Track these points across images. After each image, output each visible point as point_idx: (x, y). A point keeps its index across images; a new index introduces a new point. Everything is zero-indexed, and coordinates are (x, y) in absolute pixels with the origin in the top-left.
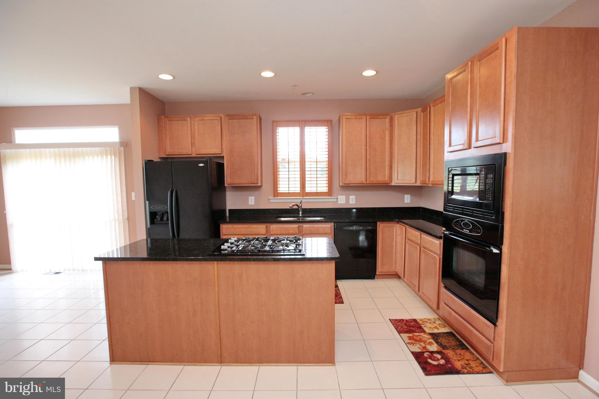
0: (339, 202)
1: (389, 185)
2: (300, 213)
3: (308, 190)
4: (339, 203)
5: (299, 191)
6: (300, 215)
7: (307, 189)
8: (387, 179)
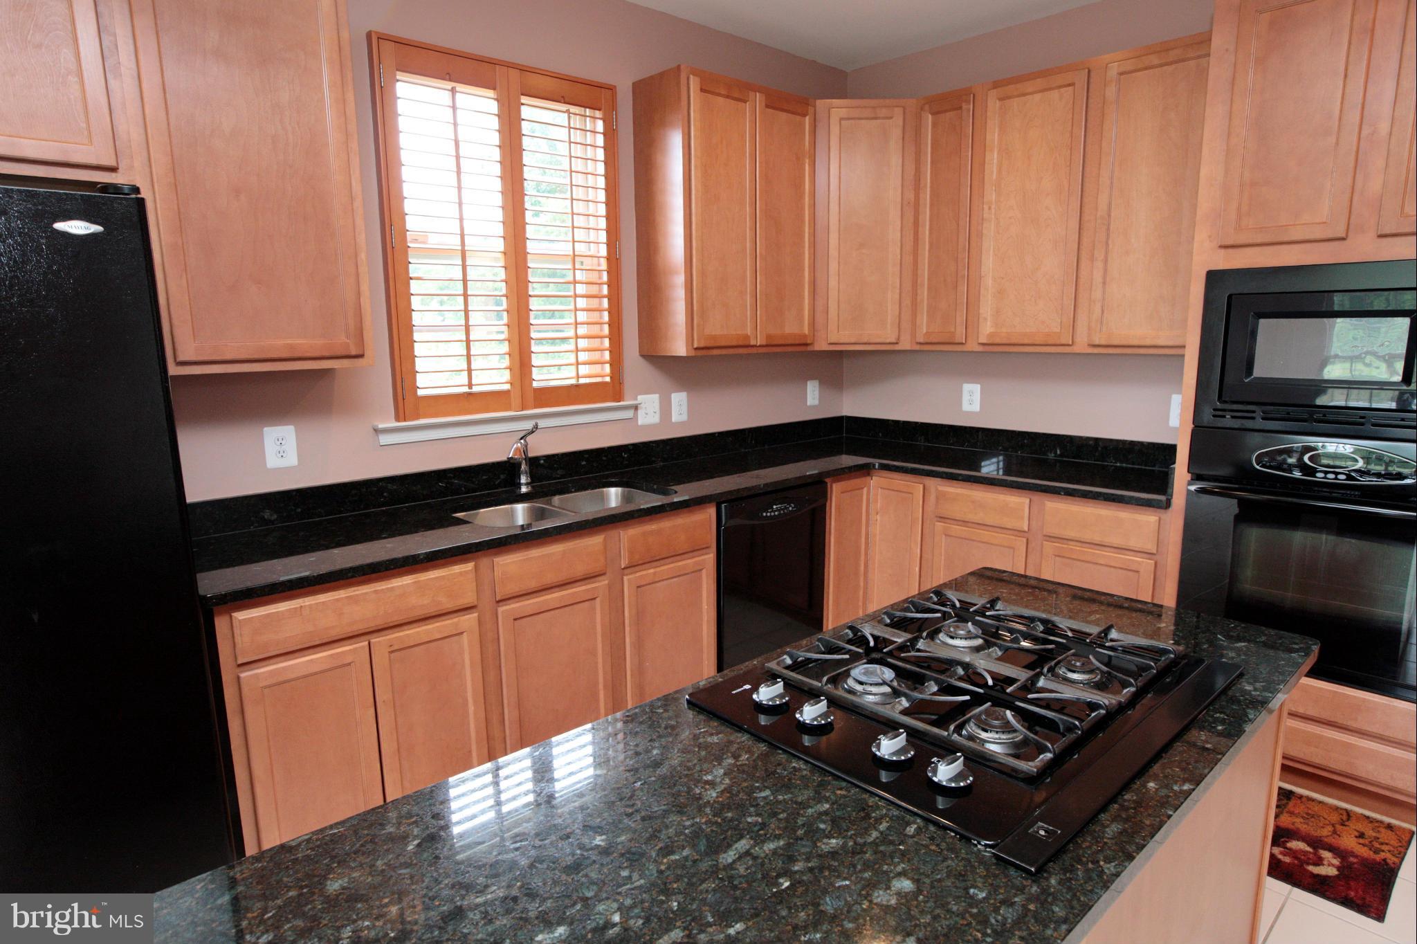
0: (641, 421)
1: (809, 348)
2: (523, 479)
3: (542, 377)
4: (640, 423)
5: (507, 387)
6: (524, 490)
7: (536, 374)
8: (806, 332)
